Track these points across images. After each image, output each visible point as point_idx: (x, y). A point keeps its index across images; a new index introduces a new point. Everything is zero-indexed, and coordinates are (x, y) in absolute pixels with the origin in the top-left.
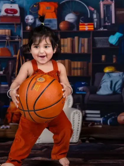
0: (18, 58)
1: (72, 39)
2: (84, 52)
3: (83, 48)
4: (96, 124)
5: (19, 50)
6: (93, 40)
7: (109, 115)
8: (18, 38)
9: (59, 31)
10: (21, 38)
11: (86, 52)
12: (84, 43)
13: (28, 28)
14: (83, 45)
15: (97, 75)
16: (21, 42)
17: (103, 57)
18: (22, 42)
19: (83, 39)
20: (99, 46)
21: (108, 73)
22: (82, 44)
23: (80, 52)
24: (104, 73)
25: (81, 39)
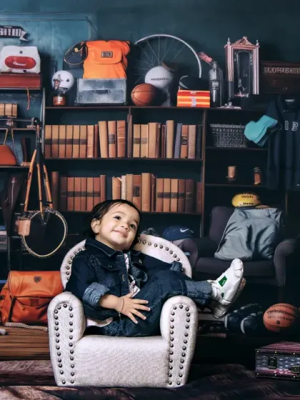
0: (31, 170)
1: (159, 126)
2: (187, 157)
3: (184, 147)
4: (212, 328)
5: (35, 151)
6: (209, 130)
7: (243, 308)
8: (35, 124)
9: (130, 107)
10: (40, 124)
11: (191, 157)
12: (187, 137)
13: (59, 100)
14: (184, 141)
15: (216, 212)
16: (40, 132)
17: (231, 171)
18: (43, 132)
19: (184, 127)
20: (222, 144)
21: (242, 209)
22: (181, 137)
23: (176, 157)
24: (232, 208)
25: (179, 125)
